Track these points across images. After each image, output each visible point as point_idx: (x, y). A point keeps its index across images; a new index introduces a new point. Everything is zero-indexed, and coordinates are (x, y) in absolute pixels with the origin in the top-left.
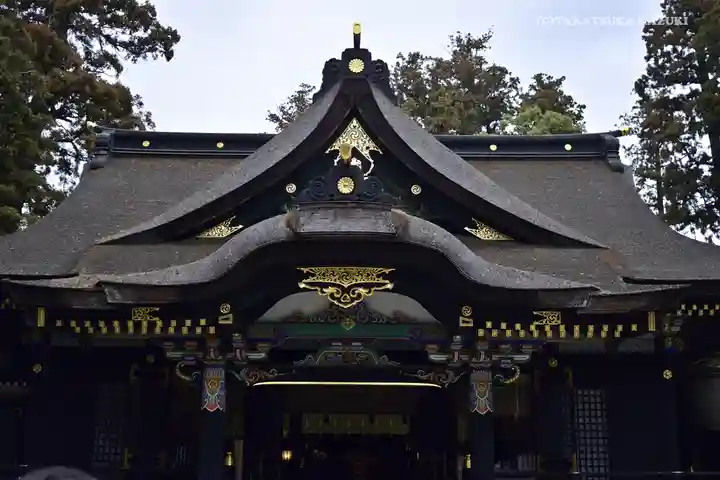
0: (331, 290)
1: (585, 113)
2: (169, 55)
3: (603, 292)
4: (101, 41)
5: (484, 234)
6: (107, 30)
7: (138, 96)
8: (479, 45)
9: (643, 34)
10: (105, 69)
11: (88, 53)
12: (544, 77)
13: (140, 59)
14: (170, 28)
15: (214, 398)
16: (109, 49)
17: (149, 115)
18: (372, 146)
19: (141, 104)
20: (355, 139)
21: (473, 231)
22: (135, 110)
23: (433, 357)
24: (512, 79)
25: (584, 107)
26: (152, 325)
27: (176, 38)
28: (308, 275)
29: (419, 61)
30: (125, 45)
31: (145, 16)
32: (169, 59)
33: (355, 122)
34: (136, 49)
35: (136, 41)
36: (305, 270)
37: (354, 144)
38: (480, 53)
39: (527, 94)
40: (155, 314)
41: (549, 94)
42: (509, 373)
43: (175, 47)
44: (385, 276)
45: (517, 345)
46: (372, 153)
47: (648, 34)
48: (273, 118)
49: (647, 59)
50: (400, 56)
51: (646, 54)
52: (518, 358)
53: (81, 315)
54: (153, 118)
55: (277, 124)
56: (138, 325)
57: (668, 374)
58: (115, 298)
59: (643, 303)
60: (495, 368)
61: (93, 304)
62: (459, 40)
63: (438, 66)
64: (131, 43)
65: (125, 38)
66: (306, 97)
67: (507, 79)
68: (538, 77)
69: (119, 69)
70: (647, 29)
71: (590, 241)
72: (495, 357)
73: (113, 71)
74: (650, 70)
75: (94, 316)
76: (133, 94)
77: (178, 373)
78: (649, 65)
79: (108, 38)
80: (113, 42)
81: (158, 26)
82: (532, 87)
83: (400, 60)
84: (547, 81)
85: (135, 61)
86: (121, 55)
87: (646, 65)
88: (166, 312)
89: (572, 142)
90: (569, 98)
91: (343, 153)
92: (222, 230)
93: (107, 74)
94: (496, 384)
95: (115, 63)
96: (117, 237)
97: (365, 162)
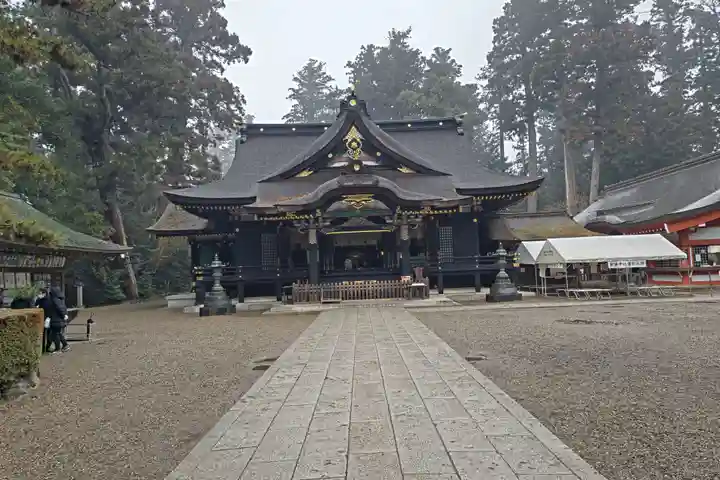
0: (353, 203)
1: (462, 70)
4: (211, 55)
5: (404, 170)
6: (214, 48)
7: (236, 87)
8: (405, 35)
9: (493, 25)
10: (215, 70)
11: (206, 62)
12: (440, 50)
13: (231, 63)
14: (247, 47)
15: (312, 240)
16: (215, 57)
17: (243, 96)
18: (360, 136)
19: (239, 91)
20: (353, 134)
21: (400, 169)
22: (236, 94)
23: (388, 221)
25: (461, 66)
26: (294, 217)
27: (250, 52)
30: (223, 56)
32: (246, 62)
33: (354, 127)
34: (229, 58)
35: (229, 53)
36: (345, 197)
37: (354, 137)
38: (405, 41)
39: (432, 61)
41: (444, 65)
42: (414, 226)
43: (249, 57)
44: (372, 197)
46: (361, 140)
47: (496, 26)
49: (494, 42)
50: (363, 47)
51: (493, 39)
52: (417, 220)
54: (245, 98)
55: (298, 83)
56: (289, 217)
57: (475, 220)
58: (281, 209)
59: (456, 203)
60: (409, 224)
62: (394, 33)
63: (382, 51)
64: (226, 54)
65: (223, 51)
66: (313, 66)
67: (420, 56)
68: (437, 49)
69: (223, 70)
70: (495, 22)
71: (446, 172)
72: (409, 221)
73: (219, 71)
74: (495, 48)
75: (274, 216)
76: (234, 85)
77: (299, 231)
79: (214, 51)
80: (217, 54)
81: (240, 45)
82: (433, 55)
83: (363, 50)
84: (441, 52)
85: (229, 64)
86: (221, 61)
87: (493, 46)
88: (298, 213)
89: (443, 121)
90: (453, 61)
91: (349, 140)
92: (305, 174)
93: (216, 73)
94: (409, 229)
95: (220, 66)
96: (265, 179)
97: (358, 144)
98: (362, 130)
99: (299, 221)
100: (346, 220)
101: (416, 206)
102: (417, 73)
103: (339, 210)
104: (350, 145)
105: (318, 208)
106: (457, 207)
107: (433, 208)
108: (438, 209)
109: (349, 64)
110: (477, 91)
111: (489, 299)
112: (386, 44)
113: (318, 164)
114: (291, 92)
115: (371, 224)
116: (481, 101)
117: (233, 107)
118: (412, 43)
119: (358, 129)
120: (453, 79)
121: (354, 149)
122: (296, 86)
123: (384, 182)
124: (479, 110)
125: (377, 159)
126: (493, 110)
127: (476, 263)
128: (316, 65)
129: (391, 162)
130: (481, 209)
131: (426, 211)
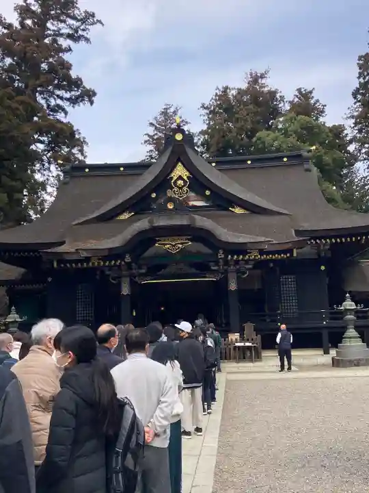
0: (168, 246)
1: (326, 109)
2: (92, 103)
3: (274, 242)
4: (55, 99)
5: (238, 210)
6: (58, 92)
7: (78, 130)
8: (262, 77)
9: (358, 62)
10: (59, 114)
11: (48, 106)
12: (303, 90)
13: (76, 106)
14: (90, 89)
15: (125, 290)
16: (59, 102)
17: (84, 138)
18: (187, 173)
19: (80, 133)
20: (180, 171)
21: (233, 210)
22: (77, 136)
23: (213, 268)
24: (281, 97)
25: (325, 106)
26: (99, 263)
27: (94, 94)
28: (159, 241)
29: (228, 90)
30: (68, 100)
31: (77, 83)
33: (180, 164)
34: (74, 101)
35: (74, 97)
36: (157, 239)
37: (180, 174)
39: (293, 101)
40: (99, 259)
41: (306, 106)
42: (244, 273)
43: (94, 99)
44: (188, 239)
45: (247, 262)
46: (188, 177)
47: (361, 62)
48: (152, 124)
49: (359, 78)
50: (217, 88)
51: (358, 75)
52: (247, 266)
53: (71, 262)
55: (153, 128)
56: (93, 263)
57: (323, 268)
58: (85, 254)
59: (290, 245)
60: (238, 271)
61: (75, 257)
62: (251, 74)
63: (239, 93)
64: (71, 98)
65: (67, 95)
66: (168, 111)
67: (278, 96)
68: (299, 90)
69: (66, 113)
70: (360, 58)
71: (282, 211)
72: (238, 267)
73: (63, 114)
74: (361, 85)
75: (77, 261)
76: (76, 128)
77: (111, 280)
78: (360, 82)
79: (58, 96)
80: (61, 98)
81: (84, 87)
82: (296, 96)
83: (217, 91)
84: (304, 92)
85: (73, 107)
86: (65, 105)
87: (358, 82)
88: (105, 258)
89: (287, 157)
90: (318, 101)
91: (175, 178)
92: (125, 216)
93: (60, 116)
94: (238, 278)
95: (64, 110)
96: (80, 221)
97: (185, 182)
98: (189, 166)
99: (110, 268)
100: (164, 266)
101: (241, 249)
102: (275, 113)
103: (156, 256)
104: (175, 182)
105: (127, 252)
106: (291, 251)
107: (262, 252)
108: (268, 253)
109: (203, 107)
110: (345, 132)
111: (336, 363)
112: (244, 86)
113: (139, 204)
114: (147, 138)
115: (193, 270)
116: (351, 142)
117: (75, 151)
118: (270, 83)
119: (184, 166)
120: (317, 119)
121: (180, 188)
122: (151, 131)
123: (202, 222)
124: (348, 152)
125: (206, 198)
126: (364, 151)
127: (323, 319)
128: (172, 110)
129: (222, 201)
130: (329, 255)
131: (255, 255)
